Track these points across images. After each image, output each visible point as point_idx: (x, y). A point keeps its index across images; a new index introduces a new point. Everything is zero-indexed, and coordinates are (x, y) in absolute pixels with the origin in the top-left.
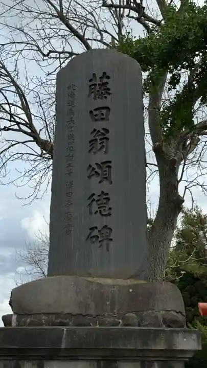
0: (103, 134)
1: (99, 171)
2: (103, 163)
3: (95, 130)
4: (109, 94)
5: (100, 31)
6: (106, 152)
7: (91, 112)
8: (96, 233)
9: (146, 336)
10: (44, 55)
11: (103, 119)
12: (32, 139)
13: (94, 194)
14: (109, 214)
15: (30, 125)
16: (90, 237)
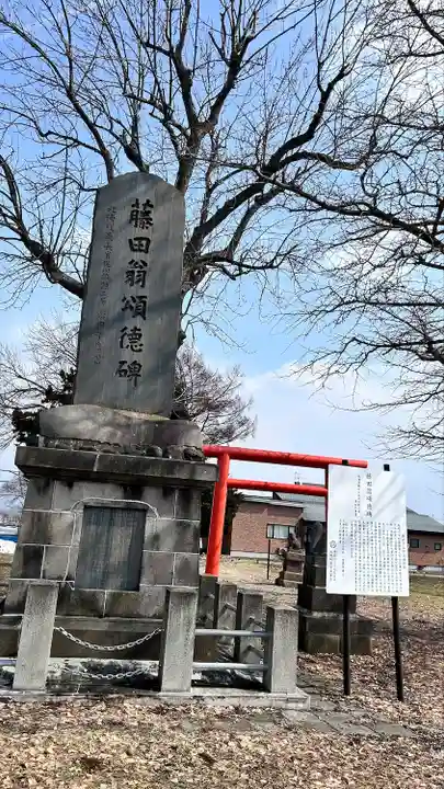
0: (141, 267)
1: (134, 305)
2: (138, 297)
3: (133, 261)
4: (151, 224)
5: (111, 119)
6: (143, 286)
7: (130, 241)
8: (125, 367)
9: (171, 466)
10: (41, 134)
11: (141, 251)
12: (19, 237)
13: (126, 328)
14: (140, 350)
15: (18, 219)
16: (120, 371)
